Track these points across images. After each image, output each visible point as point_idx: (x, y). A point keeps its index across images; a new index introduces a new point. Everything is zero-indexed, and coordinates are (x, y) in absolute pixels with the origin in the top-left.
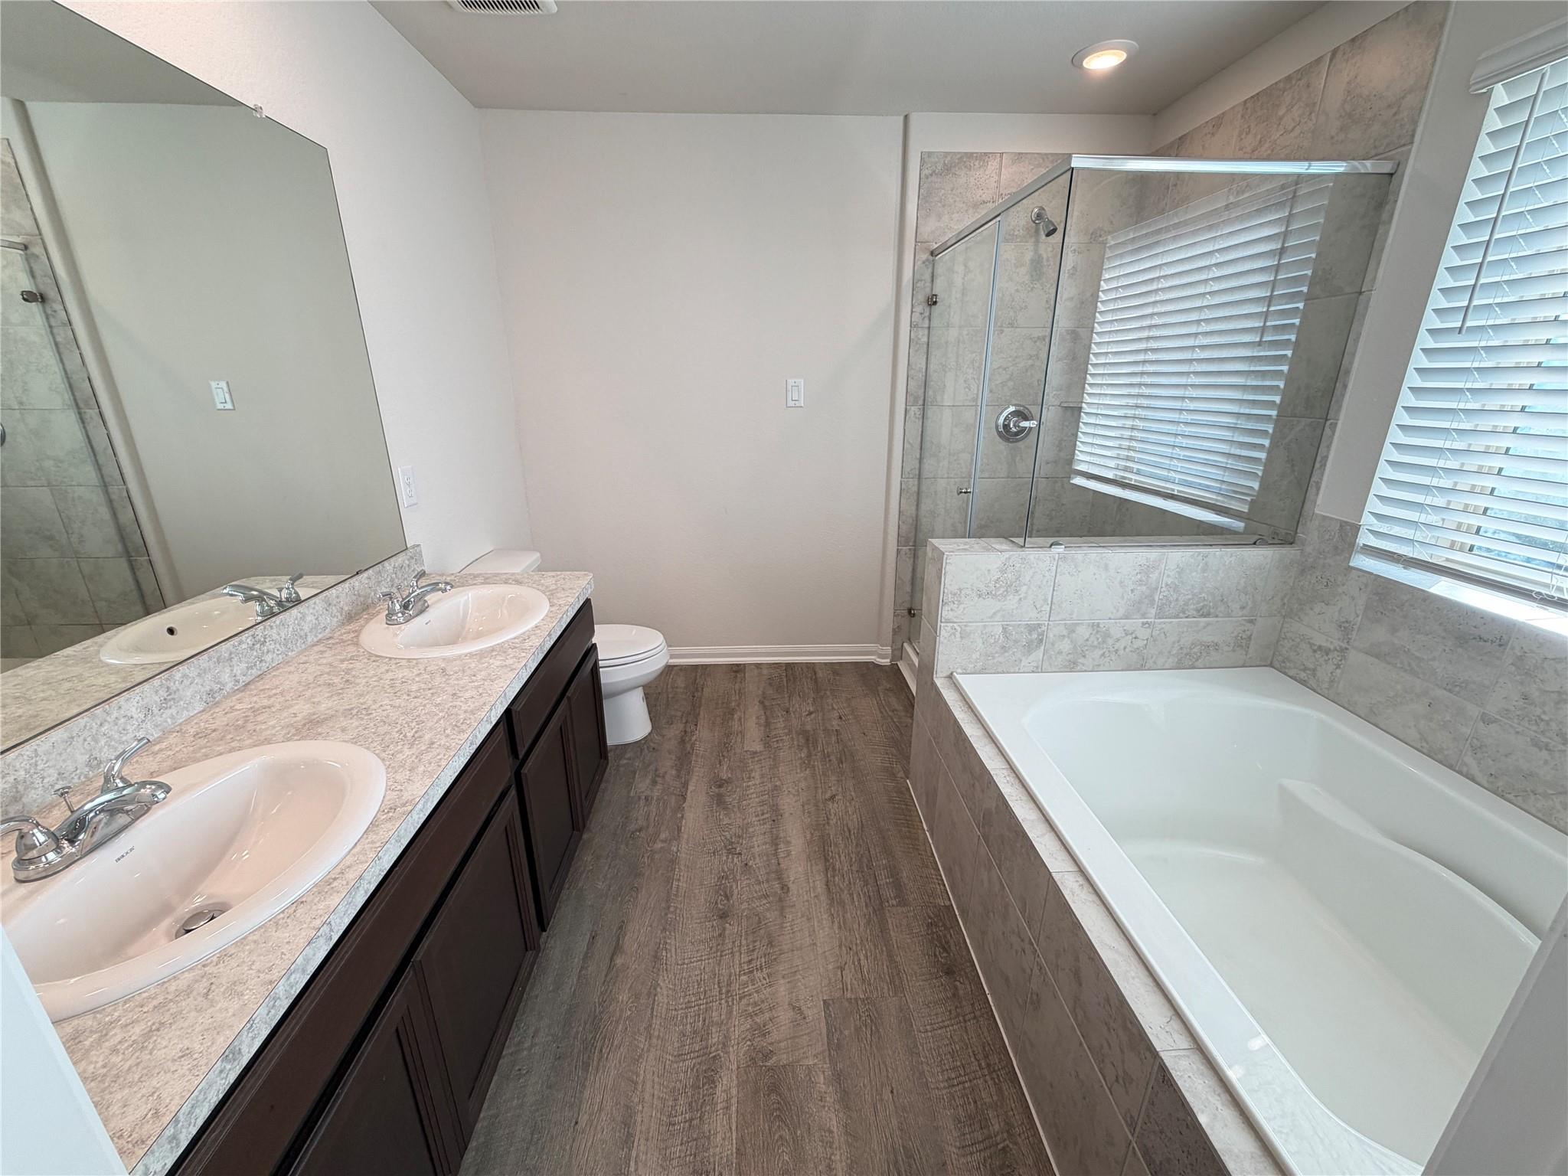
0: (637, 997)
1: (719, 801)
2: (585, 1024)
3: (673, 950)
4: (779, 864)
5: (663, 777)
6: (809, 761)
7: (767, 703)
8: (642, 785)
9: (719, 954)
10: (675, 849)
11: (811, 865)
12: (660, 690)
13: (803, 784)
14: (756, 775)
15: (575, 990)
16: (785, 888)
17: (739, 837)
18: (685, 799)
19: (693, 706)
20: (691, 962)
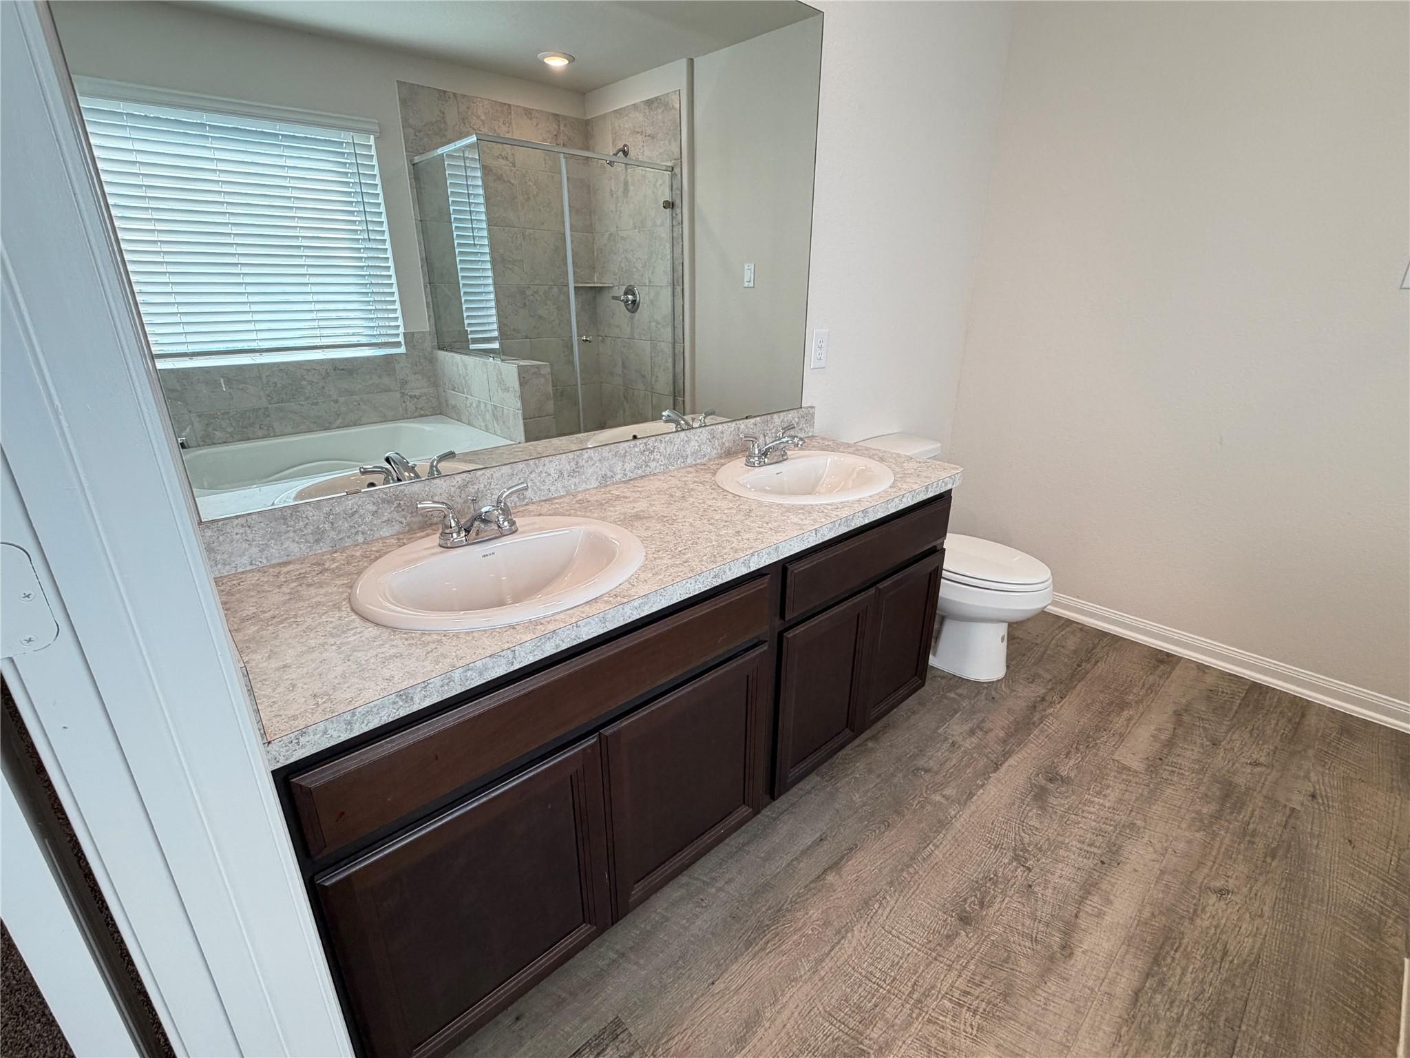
0: (827, 924)
1: (1040, 796)
2: (769, 908)
3: (888, 909)
4: (1076, 916)
5: (986, 732)
6: (1211, 824)
7: (1186, 718)
8: (956, 728)
9: (934, 954)
10: (953, 813)
11: (1127, 952)
12: (1039, 641)
13: (1181, 846)
14: (1113, 795)
15: (780, 872)
16: (1067, 949)
17: (1040, 849)
18: (996, 769)
19: (1073, 676)
20: (898, 937)
